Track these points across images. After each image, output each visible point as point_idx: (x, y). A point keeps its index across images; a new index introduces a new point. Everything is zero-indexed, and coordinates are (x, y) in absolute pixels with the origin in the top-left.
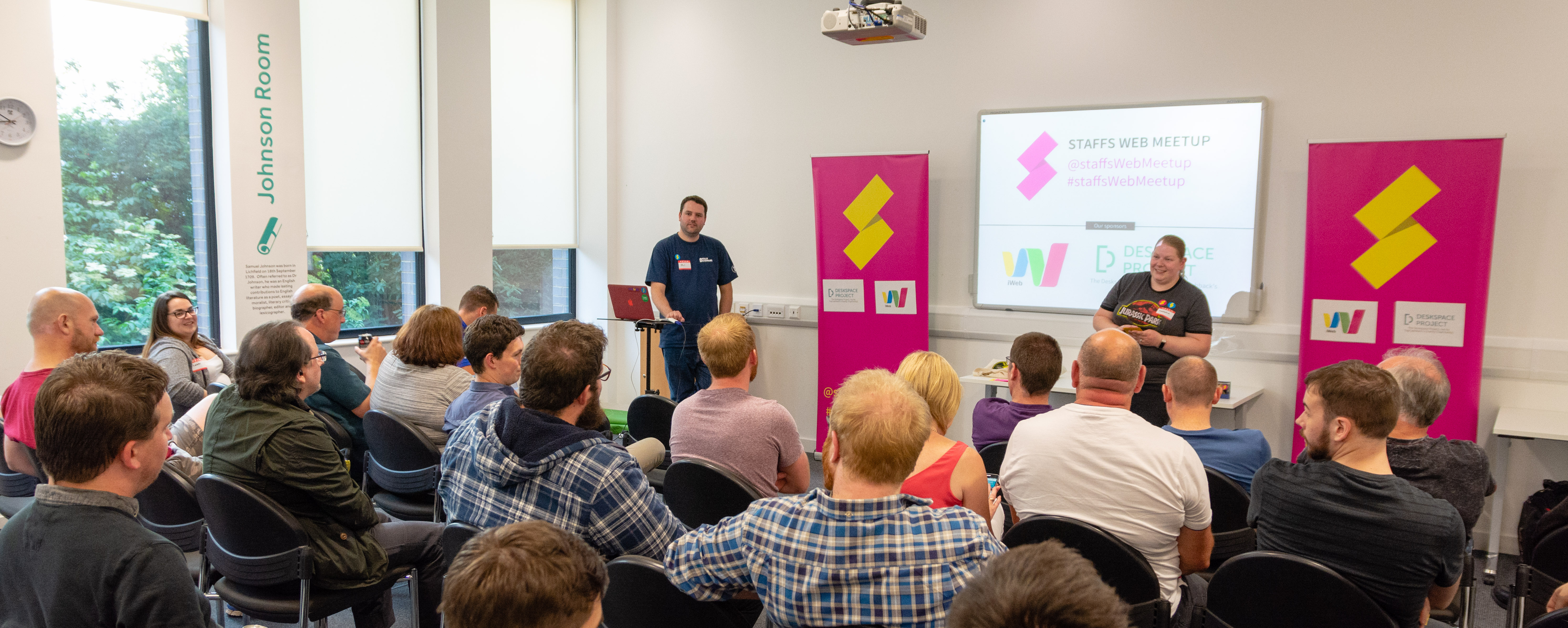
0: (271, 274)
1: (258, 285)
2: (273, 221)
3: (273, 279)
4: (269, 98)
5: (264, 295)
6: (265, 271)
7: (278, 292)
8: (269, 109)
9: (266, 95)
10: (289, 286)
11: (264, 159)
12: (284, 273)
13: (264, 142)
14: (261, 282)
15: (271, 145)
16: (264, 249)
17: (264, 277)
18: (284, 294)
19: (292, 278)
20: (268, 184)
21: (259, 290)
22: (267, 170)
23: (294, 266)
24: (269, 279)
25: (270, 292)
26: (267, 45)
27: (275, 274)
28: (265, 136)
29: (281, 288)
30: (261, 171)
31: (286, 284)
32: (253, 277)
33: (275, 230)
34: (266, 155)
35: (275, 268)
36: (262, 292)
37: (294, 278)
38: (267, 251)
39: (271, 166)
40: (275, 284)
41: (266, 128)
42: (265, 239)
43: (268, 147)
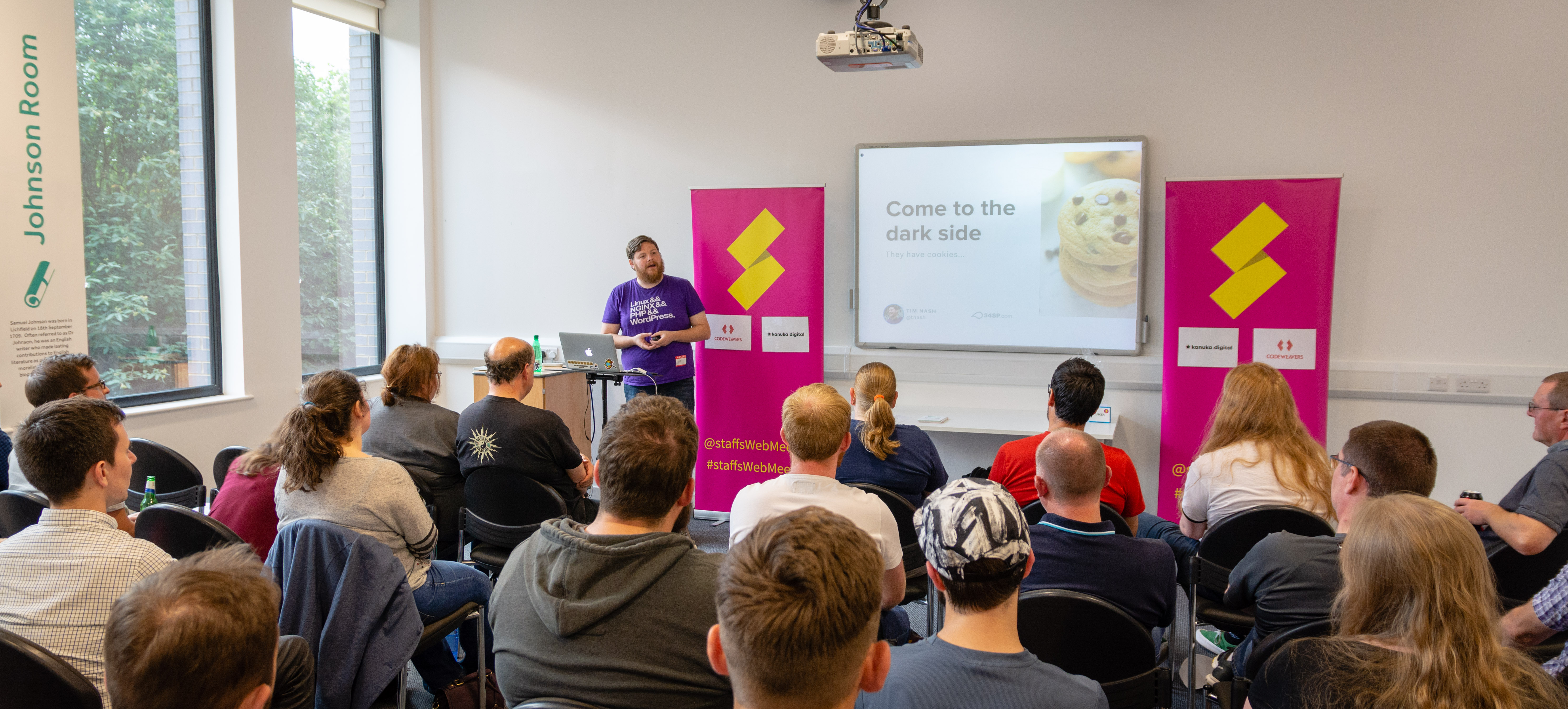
0: (42, 332)
1: (26, 346)
2: (44, 266)
3: (44, 338)
4: (37, 114)
5: (33, 358)
6: (35, 329)
8: (38, 128)
9: (35, 109)
11: (32, 189)
12: (56, 331)
13: (31, 168)
14: (30, 342)
15: (40, 172)
16: (33, 300)
17: (33, 335)
20: (37, 220)
21: (27, 352)
22: (35, 202)
23: (71, 322)
24: (40, 338)
25: (41, 354)
27: (46, 331)
28: (32, 162)
30: (27, 204)
31: (61, 343)
32: (19, 336)
33: (47, 277)
34: (35, 184)
35: (48, 325)
36: (31, 355)
37: (71, 336)
38: (37, 303)
39: (42, 198)
40: (48, 344)
41: (34, 151)
42: (34, 288)
43: (36, 175)
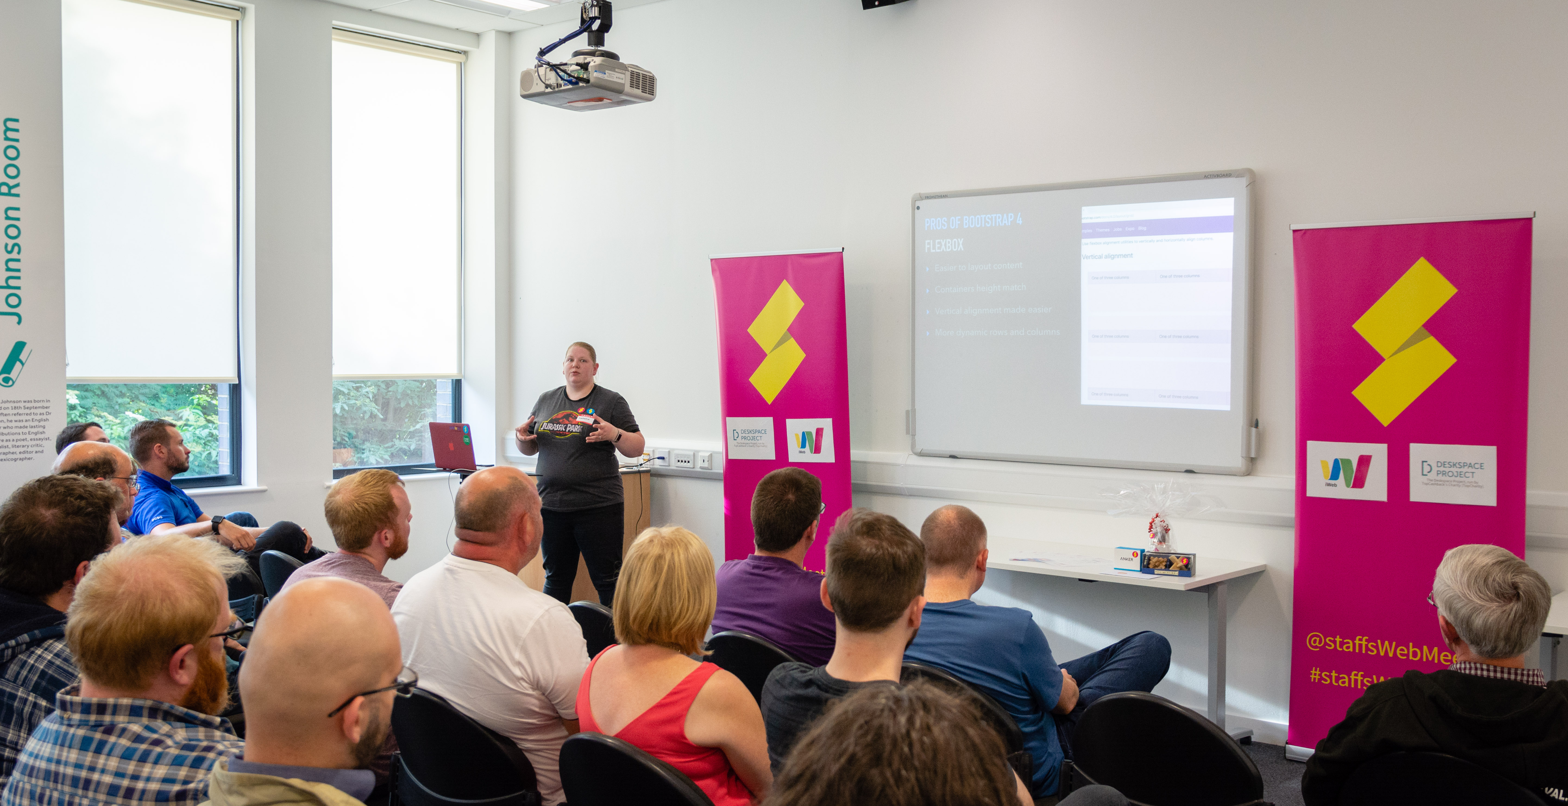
0: (16, 411)
2: (19, 347)
3: (18, 418)
4: (18, 195)
6: (8, 408)
7: (25, 434)
8: (18, 209)
9: (13, 191)
10: (40, 427)
11: (9, 269)
12: (33, 411)
13: (9, 249)
15: (19, 253)
16: (6, 380)
17: (6, 415)
18: (33, 436)
19: (44, 417)
20: (13, 301)
22: (12, 283)
23: (48, 401)
24: (14, 418)
25: (13, 434)
26: (17, 130)
27: (20, 411)
28: (11, 242)
29: (29, 429)
30: (5, 285)
31: (36, 423)
33: (23, 357)
34: (12, 265)
35: (22, 405)
37: (48, 417)
38: (10, 383)
39: (19, 278)
40: (22, 424)
41: (13, 232)
42: (7, 368)
43: (14, 255)
